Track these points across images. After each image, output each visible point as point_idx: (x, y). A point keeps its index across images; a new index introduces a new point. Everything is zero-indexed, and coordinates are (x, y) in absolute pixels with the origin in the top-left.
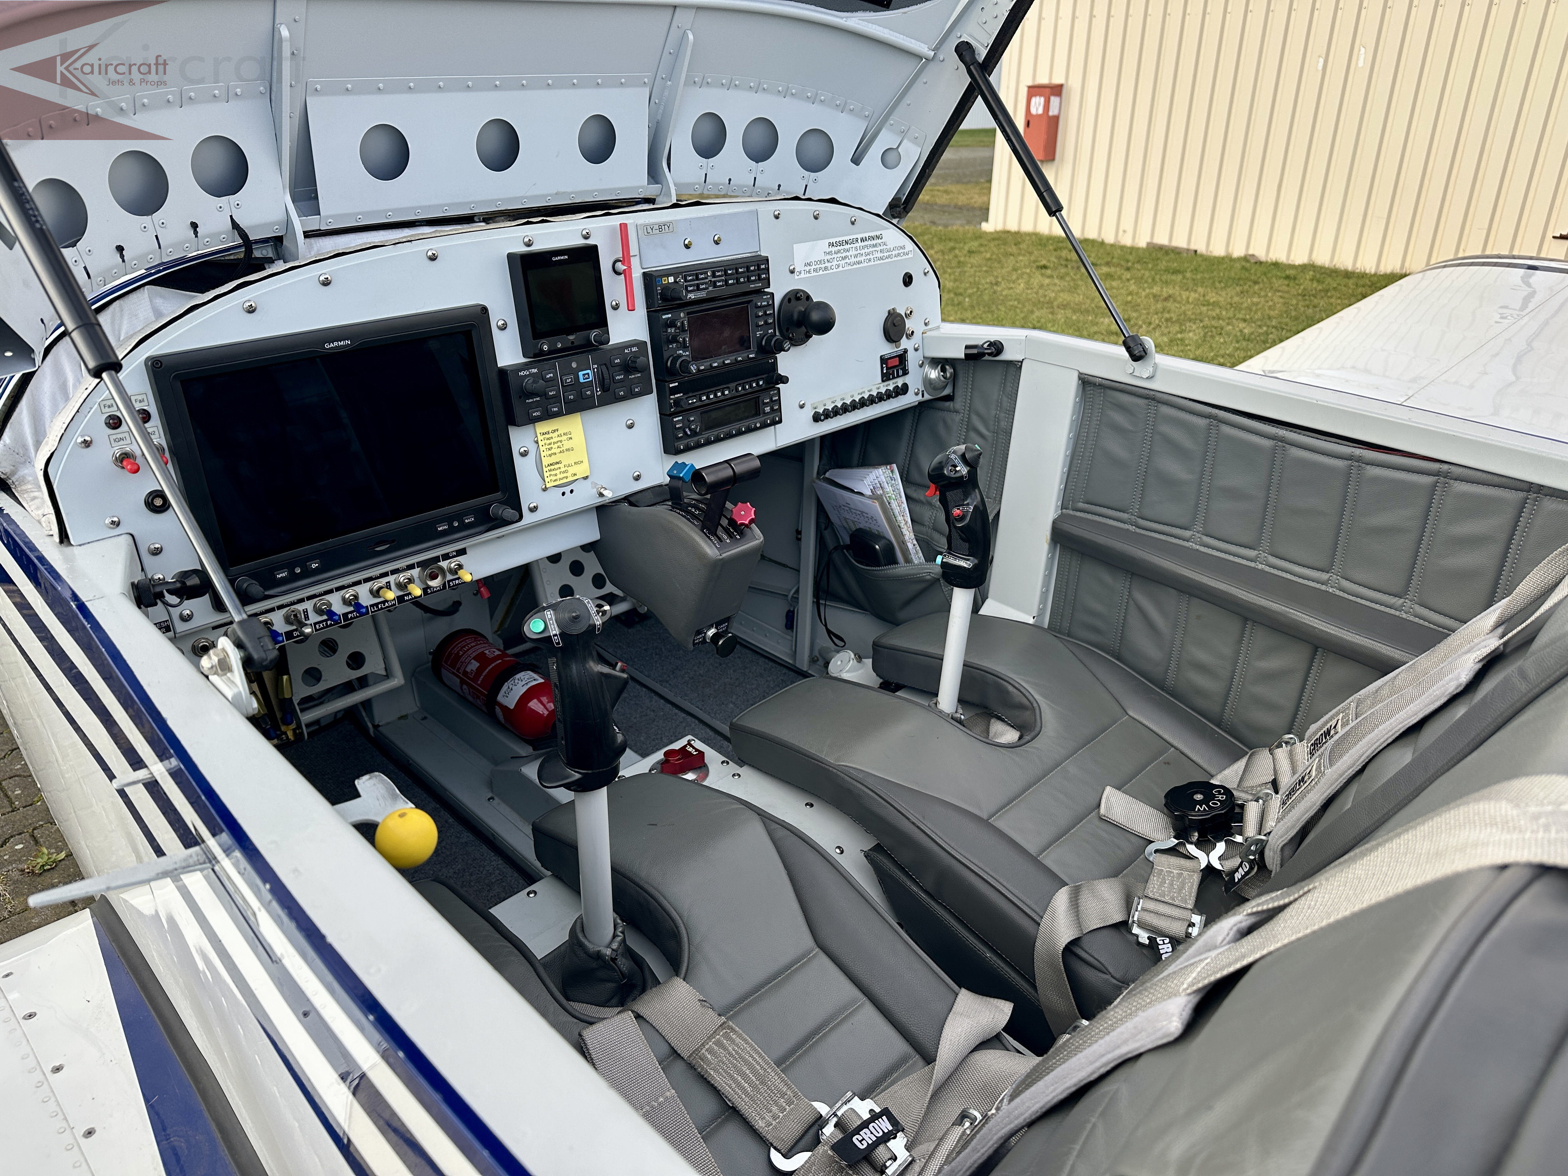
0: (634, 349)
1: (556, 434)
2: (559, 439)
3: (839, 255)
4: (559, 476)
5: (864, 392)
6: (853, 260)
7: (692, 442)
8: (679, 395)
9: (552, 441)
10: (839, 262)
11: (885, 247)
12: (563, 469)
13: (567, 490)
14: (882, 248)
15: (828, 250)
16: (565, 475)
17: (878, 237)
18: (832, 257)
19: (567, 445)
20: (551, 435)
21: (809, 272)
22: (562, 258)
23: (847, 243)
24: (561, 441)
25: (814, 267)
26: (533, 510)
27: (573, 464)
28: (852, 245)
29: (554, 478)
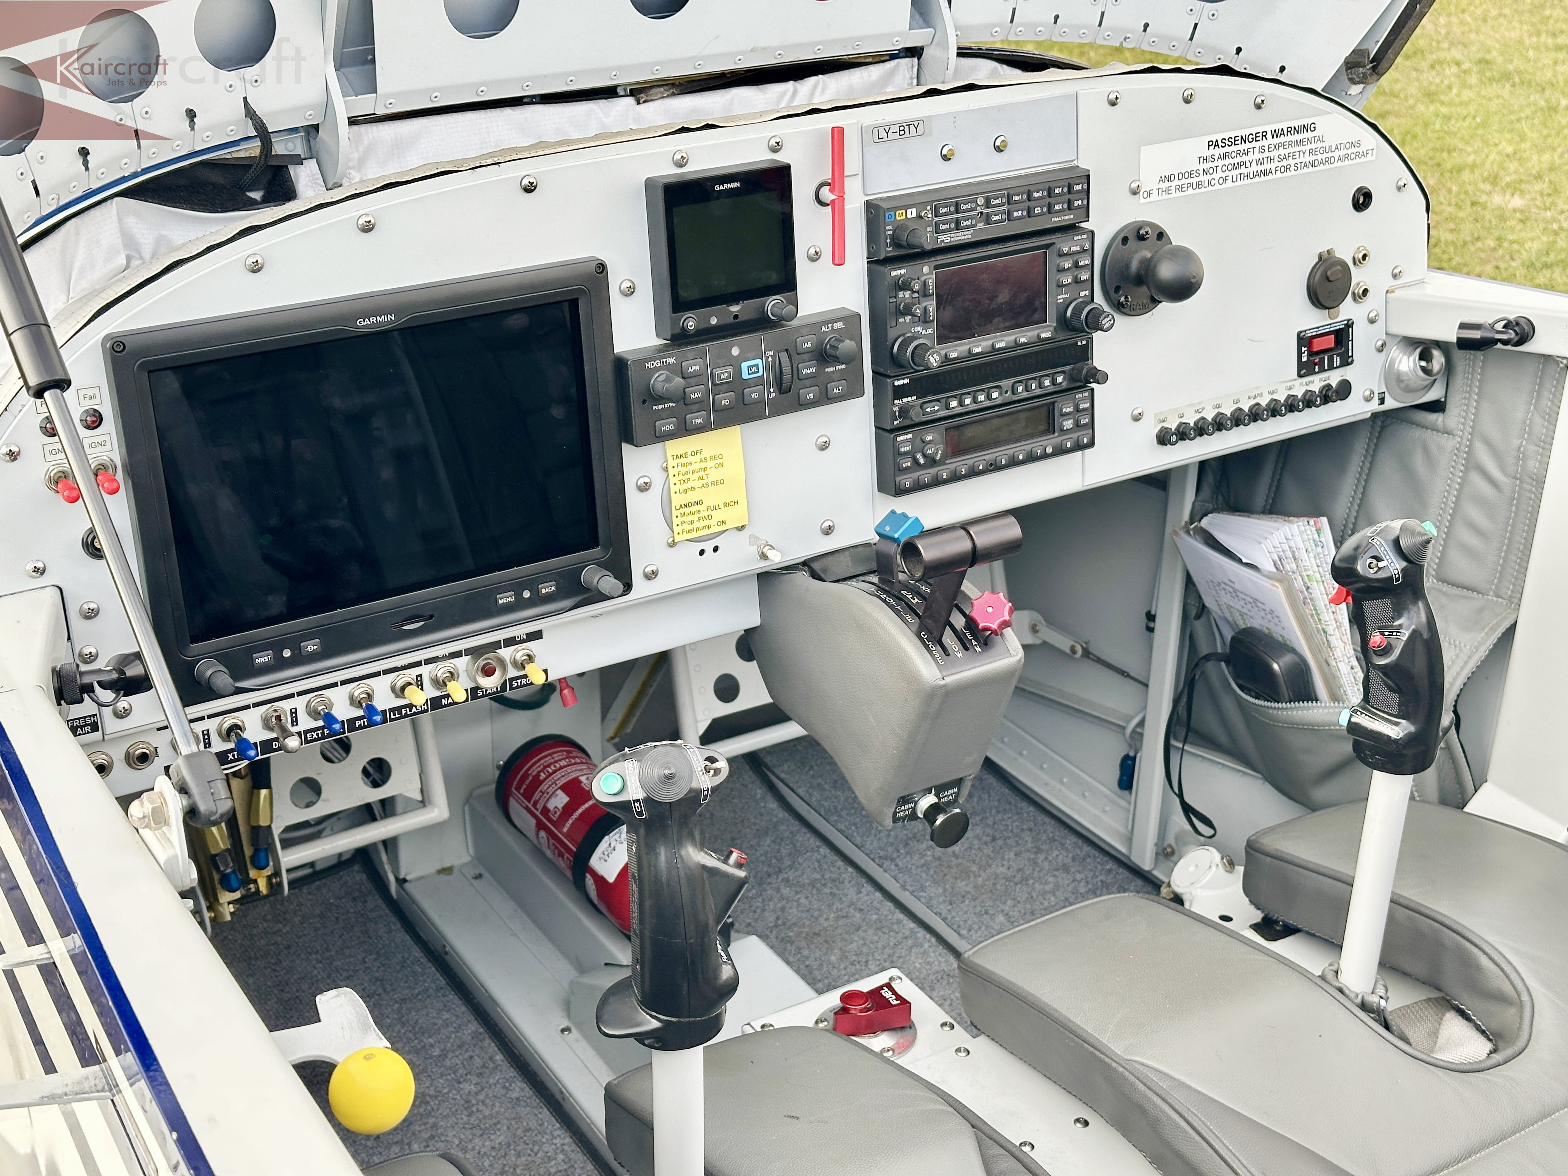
0: (837, 326)
1: (698, 457)
2: (703, 465)
3: (1227, 161)
4: (697, 525)
5: (1261, 395)
6: (1255, 168)
7: (926, 476)
8: (909, 399)
9: (690, 468)
10: (1227, 173)
11: (1319, 145)
12: (704, 514)
13: (708, 546)
15: (1206, 153)
16: (707, 523)
17: (1306, 128)
18: (1213, 165)
19: (714, 475)
20: (690, 459)
21: (1167, 191)
22: (731, 186)
23: (1244, 139)
24: (705, 469)
25: (1177, 182)
26: (651, 576)
27: (721, 506)
28: (1254, 144)
29: (689, 527)
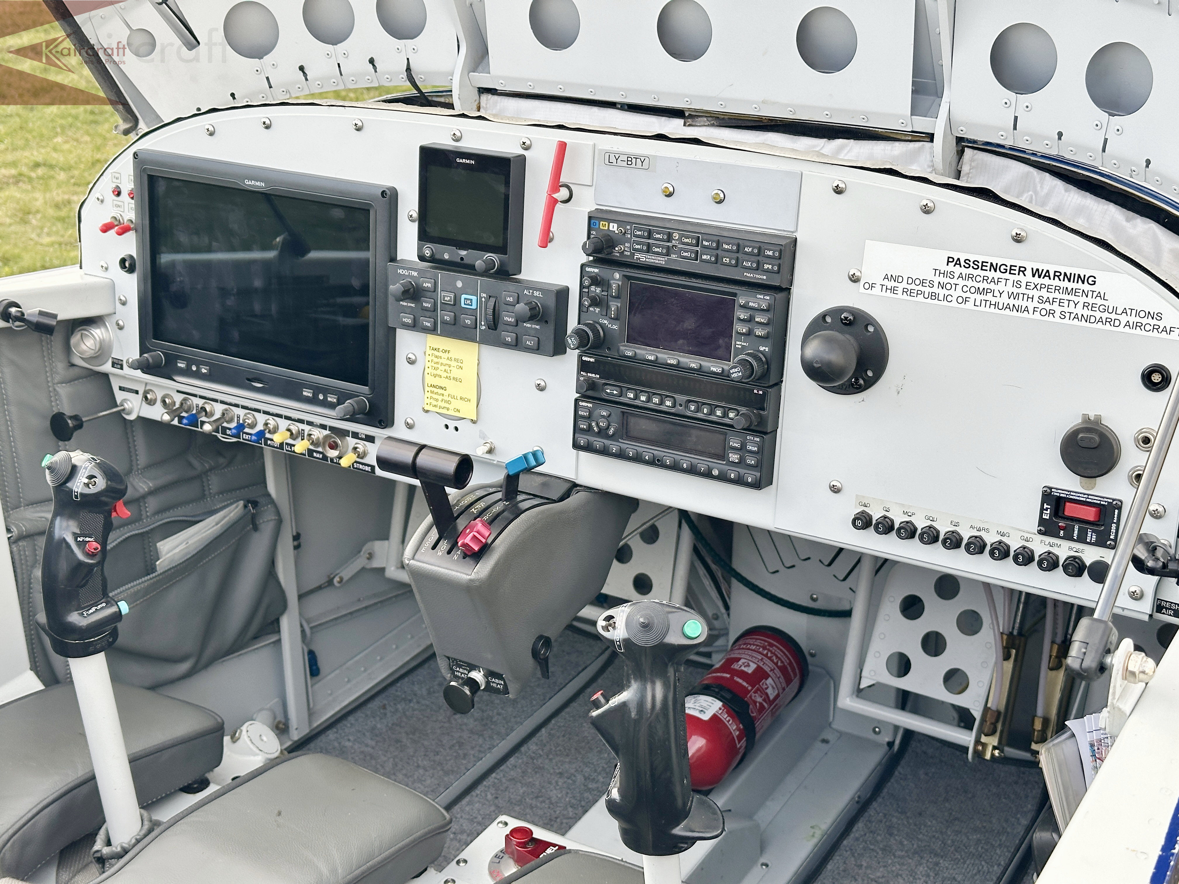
0: (536, 294)
1: (446, 355)
2: (448, 362)
3: (970, 283)
4: (439, 403)
5: (987, 530)
6: (1004, 300)
7: (598, 442)
8: (593, 375)
9: (440, 361)
10: (968, 294)
11: (1099, 301)
12: (446, 398)
13: (452, 424)
14: (1090, 300)
15: (943, 267)
16: (447, 405)
17: (1081, 279)
18: (952, 281)
19: (455, 373)
20: (440, 354)
21: (893, 290)
22: (468, 162)
23: (994, 267)
24: (450, 366)
25: (904, 285)
26: (410, 426)
27: (459, 398)
28: (1007, 275)
29: (435, 403)
